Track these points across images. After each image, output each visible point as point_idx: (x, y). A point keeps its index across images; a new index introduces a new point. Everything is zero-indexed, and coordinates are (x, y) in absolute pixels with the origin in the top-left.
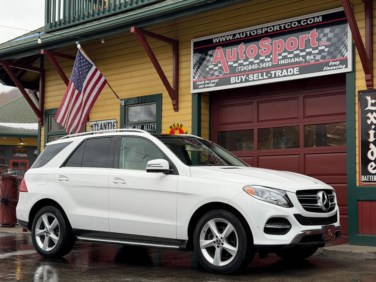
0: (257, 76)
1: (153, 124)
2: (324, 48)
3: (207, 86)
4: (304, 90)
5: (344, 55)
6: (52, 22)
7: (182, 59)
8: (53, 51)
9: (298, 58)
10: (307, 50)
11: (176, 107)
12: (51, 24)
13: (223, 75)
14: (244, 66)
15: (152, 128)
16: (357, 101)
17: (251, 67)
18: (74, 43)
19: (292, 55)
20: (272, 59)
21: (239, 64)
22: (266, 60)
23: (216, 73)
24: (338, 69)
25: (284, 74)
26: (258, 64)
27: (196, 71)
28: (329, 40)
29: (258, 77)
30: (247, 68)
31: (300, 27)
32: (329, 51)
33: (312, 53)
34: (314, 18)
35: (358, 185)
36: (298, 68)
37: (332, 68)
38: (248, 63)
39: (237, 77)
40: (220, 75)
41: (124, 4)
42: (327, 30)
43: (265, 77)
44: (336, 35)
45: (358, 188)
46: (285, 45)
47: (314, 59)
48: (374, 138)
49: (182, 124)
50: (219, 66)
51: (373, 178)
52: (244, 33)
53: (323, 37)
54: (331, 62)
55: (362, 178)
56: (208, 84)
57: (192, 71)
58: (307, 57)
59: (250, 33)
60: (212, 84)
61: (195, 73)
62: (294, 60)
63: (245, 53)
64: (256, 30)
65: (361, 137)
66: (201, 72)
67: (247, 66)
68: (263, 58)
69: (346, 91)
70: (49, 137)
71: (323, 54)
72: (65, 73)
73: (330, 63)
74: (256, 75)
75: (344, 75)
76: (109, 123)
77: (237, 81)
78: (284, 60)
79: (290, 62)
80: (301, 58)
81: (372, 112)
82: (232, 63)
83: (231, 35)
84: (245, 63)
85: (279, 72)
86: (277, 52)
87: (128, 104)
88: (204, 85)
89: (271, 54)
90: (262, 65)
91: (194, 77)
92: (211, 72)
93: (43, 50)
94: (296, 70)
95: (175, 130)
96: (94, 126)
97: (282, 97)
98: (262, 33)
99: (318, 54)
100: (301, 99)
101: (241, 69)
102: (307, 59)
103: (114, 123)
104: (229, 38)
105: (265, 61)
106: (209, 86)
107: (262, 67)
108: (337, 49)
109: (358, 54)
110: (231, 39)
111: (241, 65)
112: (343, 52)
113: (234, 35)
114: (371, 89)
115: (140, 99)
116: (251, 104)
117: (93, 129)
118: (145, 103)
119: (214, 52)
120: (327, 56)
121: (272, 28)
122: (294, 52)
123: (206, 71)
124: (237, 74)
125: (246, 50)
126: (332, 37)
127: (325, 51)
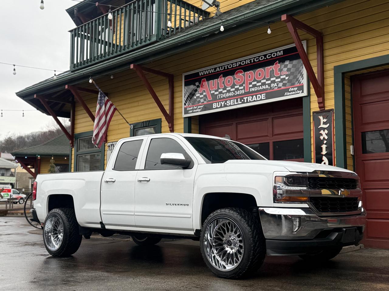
0: (233, 102)
2: (285, 77)
3: (195, 111)
4: (272, 112)
5: (301, 82)
7: (176, 89)
8: (76, 86)
9: (265, 86)
10: (272, 79)
11: (171, 129)
12: (75, 64)
13: (207, 102)
16: (312, 121)
17: (229, 94)
19: (260, 84)
20: (244, 87)
21: (219, 92)
22: (240, 88)
23: (202, 100)
24: (296, 94)
25: (254, 99)
26: (234, 91)
27: (187, 99)
28: (289, 70)
29: (234, 103)
30: (225, 95)
31: (266, 60)
32: (290, 79)
33: (276, 81)
34: (276, 52)
36: (265, 94)
37: (291, 93)
38: (226, 92)
39: (217, 103)
40: (205, 102)
41: (127, 46)
42: (287, 62)
43: (239, 102)
44: (294, 66)
46: (255, 76)
47: (277, 86)
48: (326, 151)
50: (203, 95)
52: (223, 67)
53: (284, 68)
54: (290, 88)
57: (184, 99)
58: (272, 84)
59: (227, 67)
60: (198, 110)
61: (185, 101)
62: (262, 88)
63: (223, 83)
64: (232, 64)
65: (316, 151)
66: (190, 100)
68: (238, 87)
69: (303, 113)
70: (78, 156)
71: (284, 82)
72: (87, 105)
75: (301, 99)
77: (218, 107)
78: (254, 88)
79: (258, 89)
80: (267, 85)
81: (324, 129)
82: (214, 92)
83: (213, 69)
84: (224, 92)
85: (250, 98)
86: (249, 82)
87: (136, 127)
88: (192, 111)
89: (244, 83)
90: (237, 92)
91: (185, 105)
93: (67, 85)
94: (263, 96)
96: (111, 146)
97: (255, 119)
98: (236, 67)
99: (280, 82)
100: (270, 120)
101: (221, 96)
102: (272, 87)
107: (237, 94)
108: (295, 77)
110: (213, 72)
111: (221, 93)
112: (300, 80)
113: (215, 69)
114: (323, 110)
115: (145, 123)
116: (231, 125)
117: (110, 149)
118: (148, 126)
119: (200, 83)
120: (287, 83)
121: (244, 62)
122: (262, 81)
123: (194, 99)
124: (218, 101)
125: (224, 81)
126: (291, 67)
127: (286, 79)
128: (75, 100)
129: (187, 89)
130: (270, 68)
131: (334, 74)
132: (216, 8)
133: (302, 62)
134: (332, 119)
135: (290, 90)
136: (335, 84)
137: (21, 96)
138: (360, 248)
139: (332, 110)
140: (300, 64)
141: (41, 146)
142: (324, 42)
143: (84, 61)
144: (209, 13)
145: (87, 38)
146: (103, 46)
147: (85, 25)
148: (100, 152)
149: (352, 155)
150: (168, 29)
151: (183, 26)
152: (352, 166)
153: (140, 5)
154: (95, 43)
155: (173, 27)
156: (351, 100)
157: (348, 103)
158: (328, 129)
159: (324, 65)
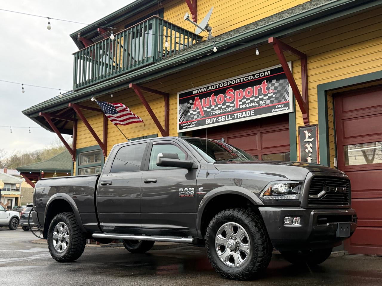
0: (225, 118)
2: (272, 95)
4: (261, 127)
5: (287, 99)
6: (78, 83)
7: (171, 107)
8: (79, 104)
9: (253, 103)
10: (260, 97)
12: (77, 85)
13: (200, 118)
16: (297, 135)
17: (220, 111)
19: (249, 101)
20: (234, 104)
21: (211, 109)
22: (231, 105)
23: (195, 117)
24: (282, 110)
25: (244, 116)
26: (225, 108)
27: (181, 116)
28: (276, 88)
29: (225, 119)
30: (217, 112)
31: (256, 80)
32: (276, 96)
33: (264, 99)
34: (264, 72)
36: (254, 111)
37: (278, 110)
39: (210, 119)
40: (198, 118)
41: (126, 67)
42: (274, 81)
43: (230, 119)
44: (280, 85)
46: (244, 94)
47: (265, 103)
50: (197, 111)
52: (215, 86)
53: (271, 86)
54: (277, 105)
57: (178, 116)
58: (260, 102)
59: (219, 86)
60: (192, 125)
61: (180, 118)
62: (251, 105)
63: (215, 100)
64: (223, 83)
66: (184, 116)
67: (217, 110)
68: (229, 104)
69: (289, 128)
70: (79, 169)
71: (271, 99)
72: (88, 122)
75: (287, 115)
77: (210, 122)
78: (243, 105)
79: (247, 106)
80: (256, 103)
81: (309, 143)
82: (206, 109)
83: (205, 88)
84: (215, 109)
85: (240, 114)
86: (239, 99)
88: (186, 126)
89: (234, 100)
90: (228, 109)
91: (180, 121)
92: (192, 116)
93: (70, 103)
94: (252, 112)
98: (227, 86)
99: (268, 99)
100: (259, 135)
101: (213, 113)
102: (260, 104)
104: (204, 90)
105: (230, 106)
106: (190, 126)
107: (228, 111)
108: (282, 95)
110: (205, 90)
111: (213, 110)
112: (286, 97)
113: (208, 88)
114: (307, 125)
115: (142, 138)
119: (193, 101)
120: (275, 101)
121: (235, 81)
122: (251, 98)
123: (188, 116)
124: (210, 117)
125: (216, 99)
126: (278, 86)
127: (273, 97)
128: (77, 118)
129: (181, 106)
130: (259, 87)
131: (318, 92)
132: (208, 32)
133: (288, 81)
135: (277, 107)
136: (318, 101)
137: (27, 114)
138: (344, 254)
139: (316, 125)
140: (286, 83)
141: (44, 162)
142: (308, 63)
143: (86, 81)
144: (202, 37)
145: (89, 61)
146: (104, 68)
147: (88, 48)
148: (100, 166)
149: (335, 167)
150: (164, 52)
151: (177, 49)
153: (138, 29)
154: (97, 65)
155: (169, 50)
156: (334, 116)
157: (331, 119)
158: (313, 142)
159: (308, 84)
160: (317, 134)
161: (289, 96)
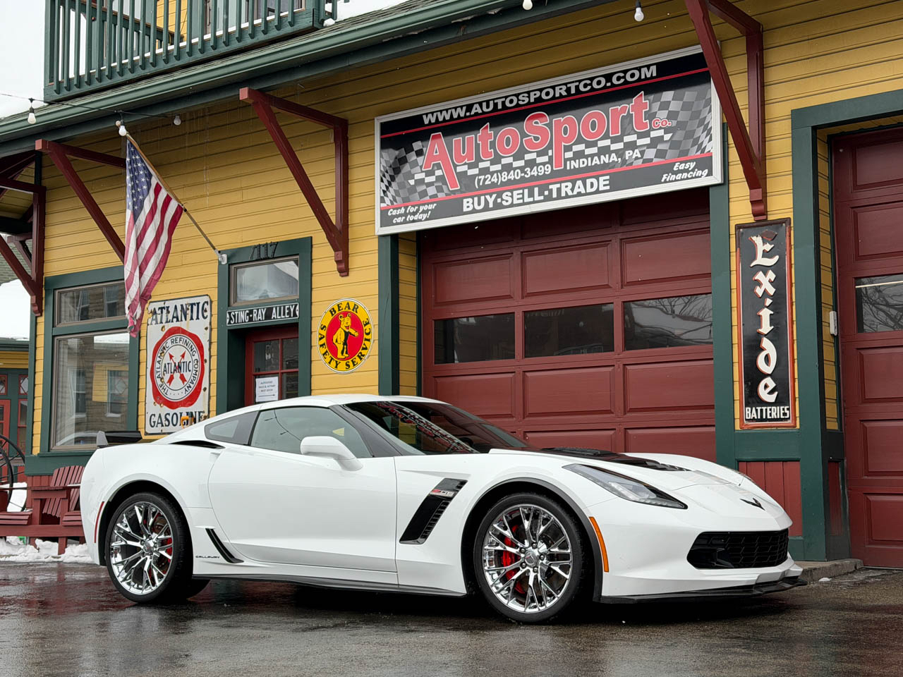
0: (521, 196)
1: (292, 305)
2: (663, 134)
3: (410, 218)
4: (621, 225)
5: (705, 147)
6: (60, 80)
7: (355, 160)
8: (65, 143)
9: (607, 156)
10: (627, 139)
11: (343, 266)
13: (447, 195)
14: (492, 173)
15: (289, 313)
16: (733, 248)
17: (508, 176)
18: (113, 124)
19: (594, 150)
20: (551, 158)
21: (480, 169)
22: (539, 160)
23: (432, 191)
24: (692, 178)
25: (579, 190)
26: (522, 169)
27: (387, 188)
28: (672, 115)
29: (523, 198)
30: (498, 177)
31: (612, 89)
32: (674, 139)
33: (638, 144)
34: (639, 69)
35: (737, 427)
36: (608, 177)
37: (679, 176)
38: (500, 169)
39: (476, 199)
40: (441, 195)
41: (224, 37)
42: (668, 95)
43: (537, 198)
44: (686, 107)
45: (740, 435)
46: (579, 128)
47: (642, 157)
48: (771, 326)
49: (357, 303)
50: (436, 175)
51: (769, 412)
52: (491, 103)
53: (659, 110)
54: (677, 164)
55: (747, 412)
56: (414, 214)
57: (378, 187)
58: (627, 152)
59: (503, 103)
60: (421, 215)
61: (384, 192)
62: (600, 161)
63: (493, 145)
64: (517, 95)
65: (743, 325)
66: (397, 189)
67: (499, 174)
68: (533, 156)
69: (709, 228)
70: (56, 338)
71: (660, 147)
72: (92, 195)
73: (675, 167)
74: (518, 194)
75: (704, 191)
76: (192, 305)
77: (477, 208)
78: (577, 161)
79: (589, 165)
80: (613, 155)
81: (765, 269)
82: (465, 168)
83: (461, 107)
84: (493, 168)
85: (567, 187)
86: (563, 144)
87: (235, 261)
88: (404, 218)
89: (550, 147)
90: (531, 171)
91: (382, 200)
92: (421, 188)
93: (40, 141)
94: (603, 182)
95: (341, 317)
96: (159, 312)
97: (574, 242)
98: (529, 103)
99: (649, 146)
100: (615, 244)
101: (485, 180)
102: (627, 158)
103: (204, 304)
104: (459, 115)
105: (537, 162)
106: (416, 218)
107: (532, 176)
108: (689, 135)
109: (734, 145)
110: (462, 115)
111: (485, 171)
112: (702, 143)
113: (469, 107)
114: (761, 220)
115: (263, 249)
116: (508, 258)
117: (156, 319)
118: (274, 258)
119: (425, 145)
120: (669, 151)
121: (551, 91)
122: (599, 142)
123: (409, 186)
124: (477, 193)
125: (495, 139)
126: (679, 110)
127: (665, 139)
128: (46, 183)
129: (388, 159)
130: (623, 110)
131: (793, 129)
134: (785, 243)
135: (675, 169)
136: (793, 156)
138: (856, 567)
139: (787, 221)
140: (704, 101)
142: (764, 47)
148: (125, 328)
149: (833, 335)
152: (833, 363)
156: (831, 197)
157: (824, 204)
158: (777, 268)
159: (766, 106)
160: (788, 245)
161: (710, 140)
